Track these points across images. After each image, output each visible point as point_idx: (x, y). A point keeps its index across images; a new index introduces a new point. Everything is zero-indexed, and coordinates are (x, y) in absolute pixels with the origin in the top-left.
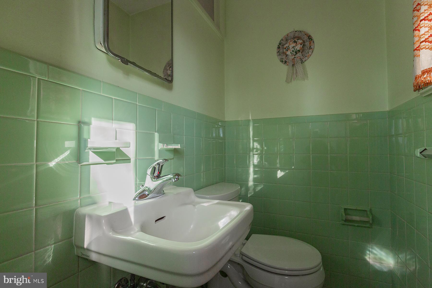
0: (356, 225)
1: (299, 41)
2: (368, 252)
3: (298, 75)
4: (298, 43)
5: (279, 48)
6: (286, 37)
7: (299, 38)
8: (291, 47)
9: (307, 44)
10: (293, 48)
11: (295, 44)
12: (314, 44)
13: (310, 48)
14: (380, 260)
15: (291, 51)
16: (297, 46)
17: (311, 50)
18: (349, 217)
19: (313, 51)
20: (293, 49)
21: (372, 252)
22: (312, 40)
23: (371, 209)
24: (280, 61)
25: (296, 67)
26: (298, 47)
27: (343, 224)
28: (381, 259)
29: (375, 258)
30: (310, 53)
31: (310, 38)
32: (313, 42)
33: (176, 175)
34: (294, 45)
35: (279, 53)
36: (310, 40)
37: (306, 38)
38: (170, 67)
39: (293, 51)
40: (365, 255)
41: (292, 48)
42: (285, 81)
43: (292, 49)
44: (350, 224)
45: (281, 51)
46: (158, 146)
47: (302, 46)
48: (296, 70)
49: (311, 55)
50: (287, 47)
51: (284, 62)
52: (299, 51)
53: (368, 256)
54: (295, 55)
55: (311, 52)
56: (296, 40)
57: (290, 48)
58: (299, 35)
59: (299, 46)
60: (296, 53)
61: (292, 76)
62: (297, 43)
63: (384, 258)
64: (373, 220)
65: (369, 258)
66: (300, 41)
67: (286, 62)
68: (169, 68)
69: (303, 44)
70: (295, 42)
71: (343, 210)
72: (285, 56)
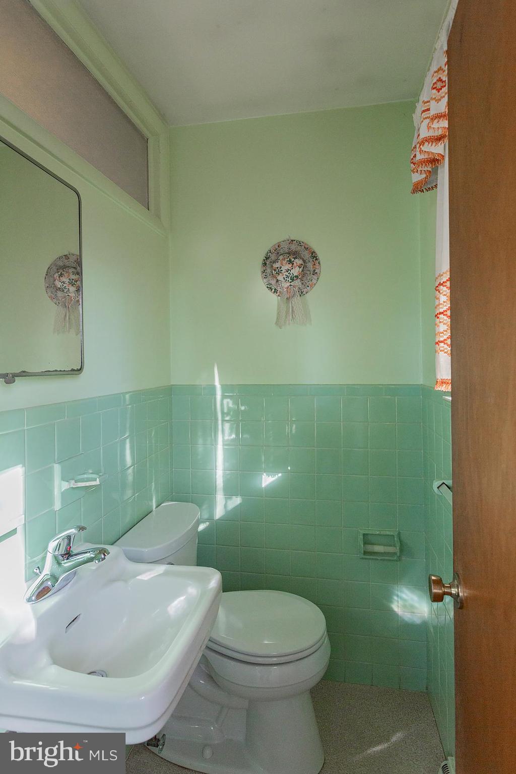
0: (379, 558)
1: (297, 260)
2: (395, 598)
3: (295, 316)
4: (295, 264)
5: (265, 264)
6: (277, 247)
7: (296, 255)
8: (284, 268)
9: (310, 265)
10: (287, 272)
11: (290, 265)
12: (320, 267)
13: (315, 273)
14: (411, 608)
15: (285, 276)
16: (293, 270)
17: (315, 277)
18: (370, 548)
19: (318, 278)
20: (287, 274)
21: (401, 598)
22: (316, 259)
23: (399, 534)
24: (267, 287)
25: (293, 303)
26: (296, 271)
27: (363, 558)
28: (412, 606)
29: (405, 606)
30: (314, 281)
31: (314, 256)
32: (319, 263)
33: (100, 553)
34: (288, 266)
35: (265, 274)
36: (314, 260)
37: (307, 255)
38: (59, 273)
39: (287, 277)
40: (391, 602)
41: (285, 271)
42: (275, 323)
43: (285, 274)
44: (372, 557)
45: (269, 271)
46: (60, 486)
47: (301, 269)
48: (293, 307)
49: (315, 284)
50: (277, 268)
51: (273, 290)
52: (296, 277)
53: (396, 603)
54: (290, 282)
55: (315, 279)
56: (293, 260)
57: (282, 270)
58: (297, 249)
59: (297, 268)
60: (293, 280)
61: (286, 317)
62: (293, 264)
63: (417, 605)
64: (401, 550)
65: (397, 607)
66: (298, 262)
67: (276, 291)
68: (59, 277)
69: (302, 266)
70: (290, 262)
71: (362, 537)
72: (275, 280)
